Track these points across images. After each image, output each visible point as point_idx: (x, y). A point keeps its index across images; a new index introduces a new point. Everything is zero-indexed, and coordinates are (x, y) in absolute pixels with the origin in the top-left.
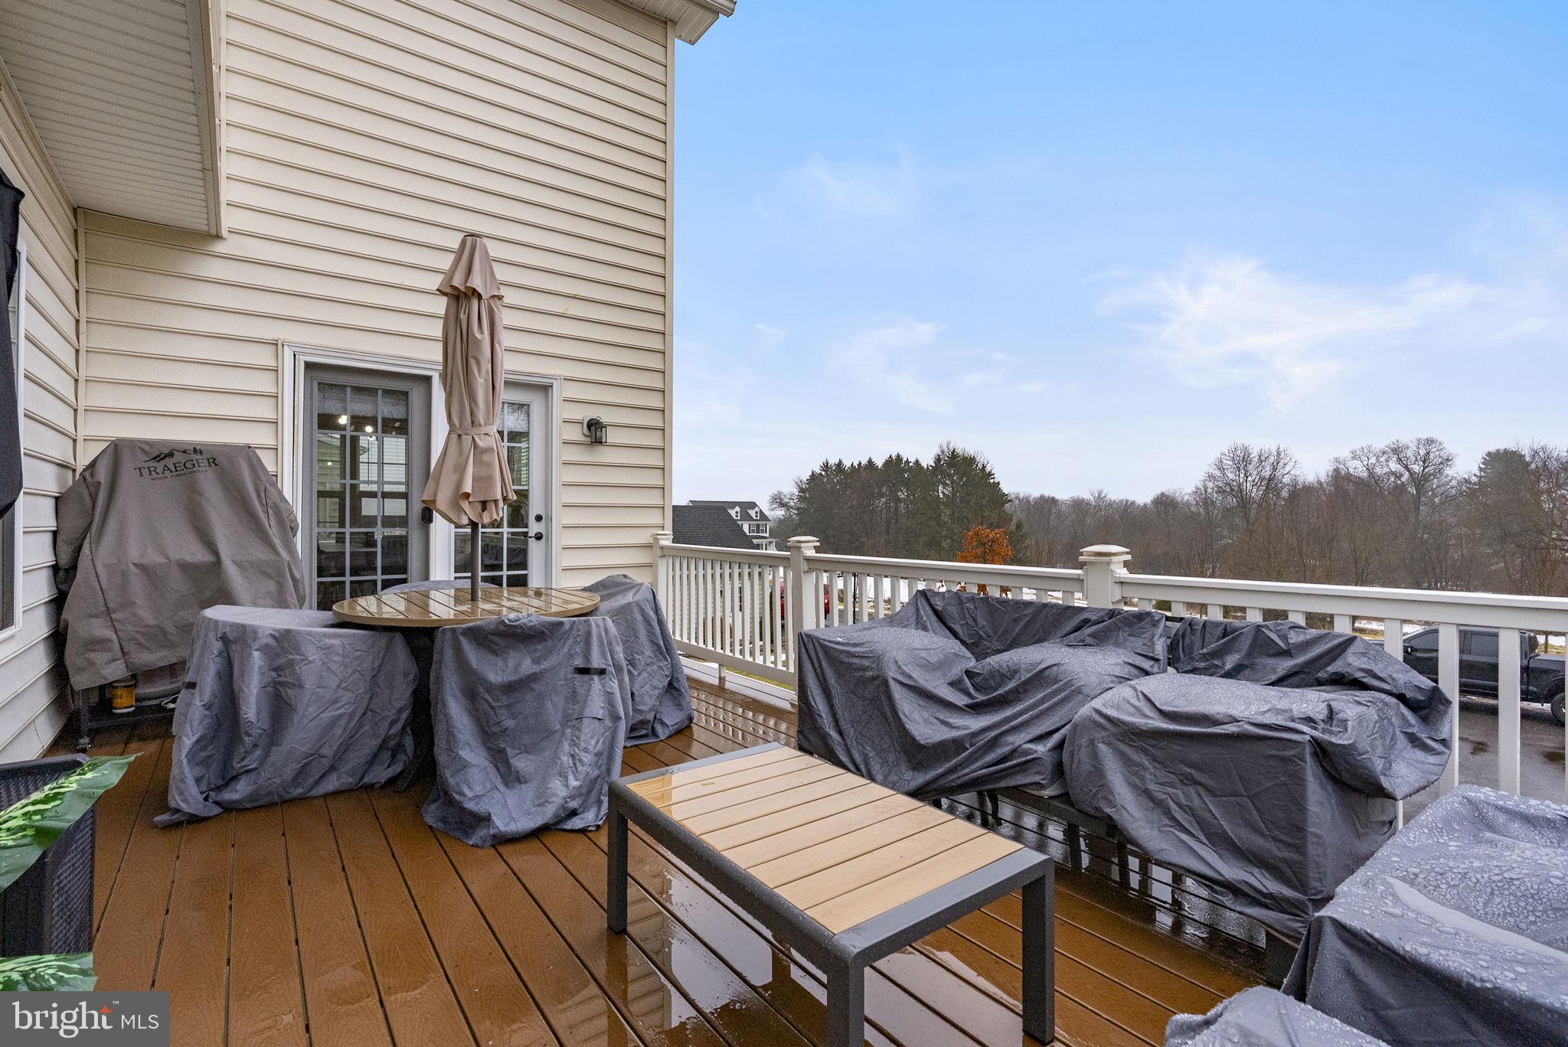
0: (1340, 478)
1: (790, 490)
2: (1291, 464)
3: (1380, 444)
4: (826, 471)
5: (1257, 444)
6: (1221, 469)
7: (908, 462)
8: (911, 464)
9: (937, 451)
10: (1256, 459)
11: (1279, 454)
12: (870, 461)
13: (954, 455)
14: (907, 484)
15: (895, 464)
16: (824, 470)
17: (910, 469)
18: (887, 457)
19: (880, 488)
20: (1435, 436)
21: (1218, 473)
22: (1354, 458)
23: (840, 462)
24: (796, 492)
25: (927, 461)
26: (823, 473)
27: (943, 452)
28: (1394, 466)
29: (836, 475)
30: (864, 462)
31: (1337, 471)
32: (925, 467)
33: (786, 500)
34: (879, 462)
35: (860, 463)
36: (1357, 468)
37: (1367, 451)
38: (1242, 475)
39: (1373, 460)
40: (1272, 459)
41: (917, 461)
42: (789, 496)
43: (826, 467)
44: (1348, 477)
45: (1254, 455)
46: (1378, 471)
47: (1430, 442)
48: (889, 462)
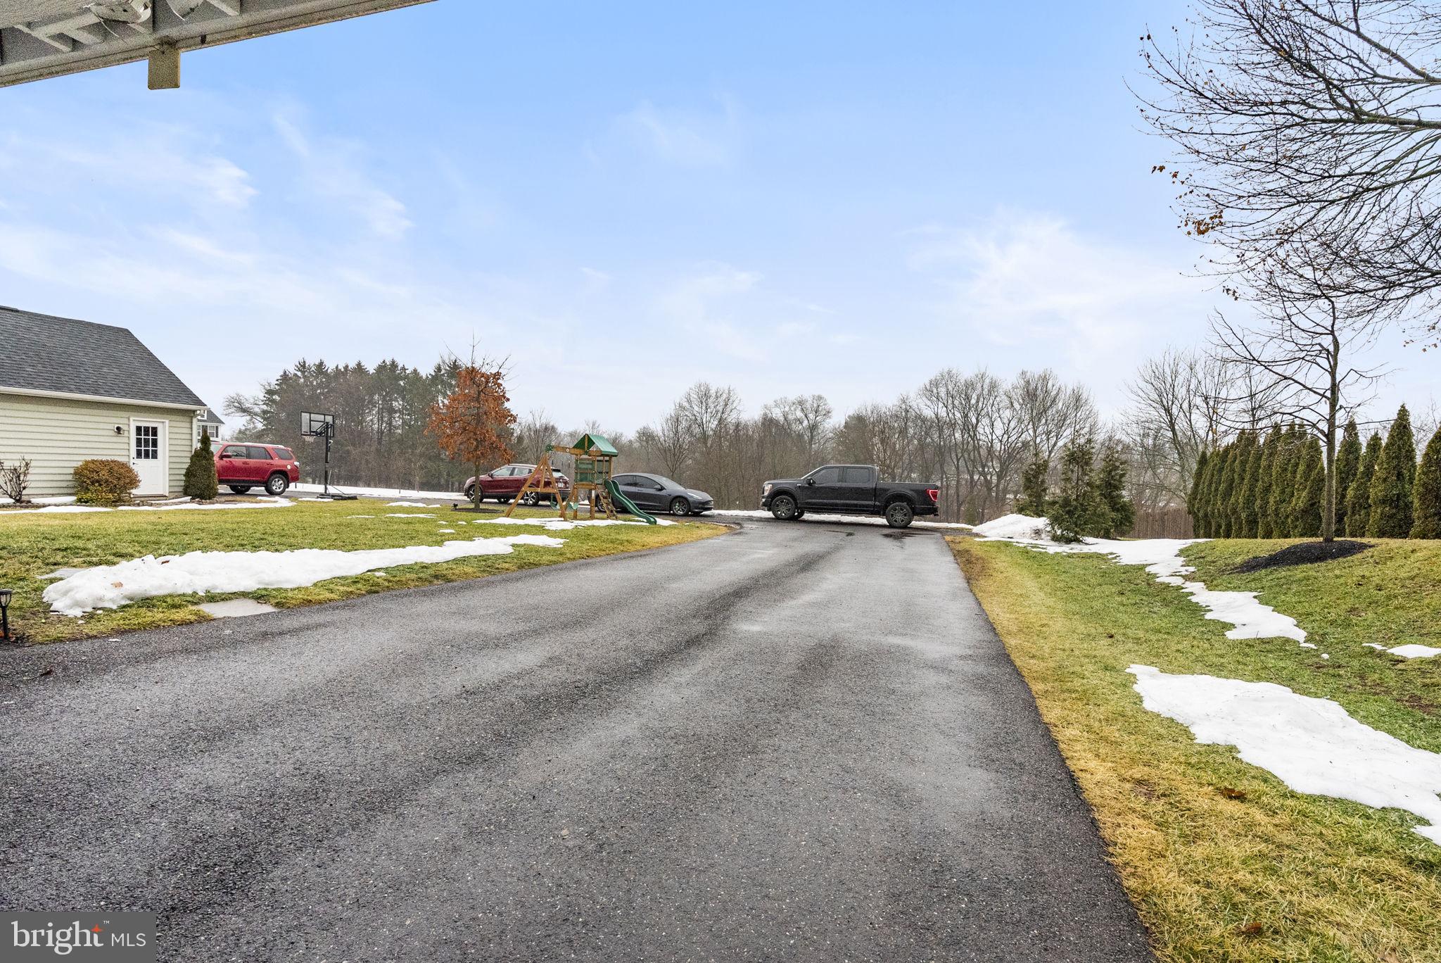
0: (768, 423)
1: (254, 394)
2: (737, 402)
3: (793, 397)
4: (303, 372)
5: (716, 383)
6: (689, 401)
7: (404, 369)
8: (407, 372)
9: (439, 361)
10: (714, 395)
11: (729, 393)
12: (359, 365)
13: (455, 366)
14: (402, 392)
15: (389, 371)
16: (299, 370)
17: (406, 377)
18: (379, 362)
19: (372, 395)
20: (823, 395)
21: (686, 404)
22: (776, 406)
23: (321, 364)
24: (261, 395)
25: (426, 371)
26: (299, 374)
27: (444, 362)
28: (799, 414)
29: (316, 377)
30: (352, 365)
31: (765, 414)
32: (424, 377)
33: (247, 405)
34: (371, 367)
35: (347, 366)
36: (777, 414)
37: (784, 401)
38: (704, 408)
39: (787, 409)
40: (725, 396)
41: (415, 370)
42: (252, 401)
43: (303, 367)
44: (771, 420)
45: (713, 392)
46: (791, 417)
47: (820, 398)
48: (382, 368)
